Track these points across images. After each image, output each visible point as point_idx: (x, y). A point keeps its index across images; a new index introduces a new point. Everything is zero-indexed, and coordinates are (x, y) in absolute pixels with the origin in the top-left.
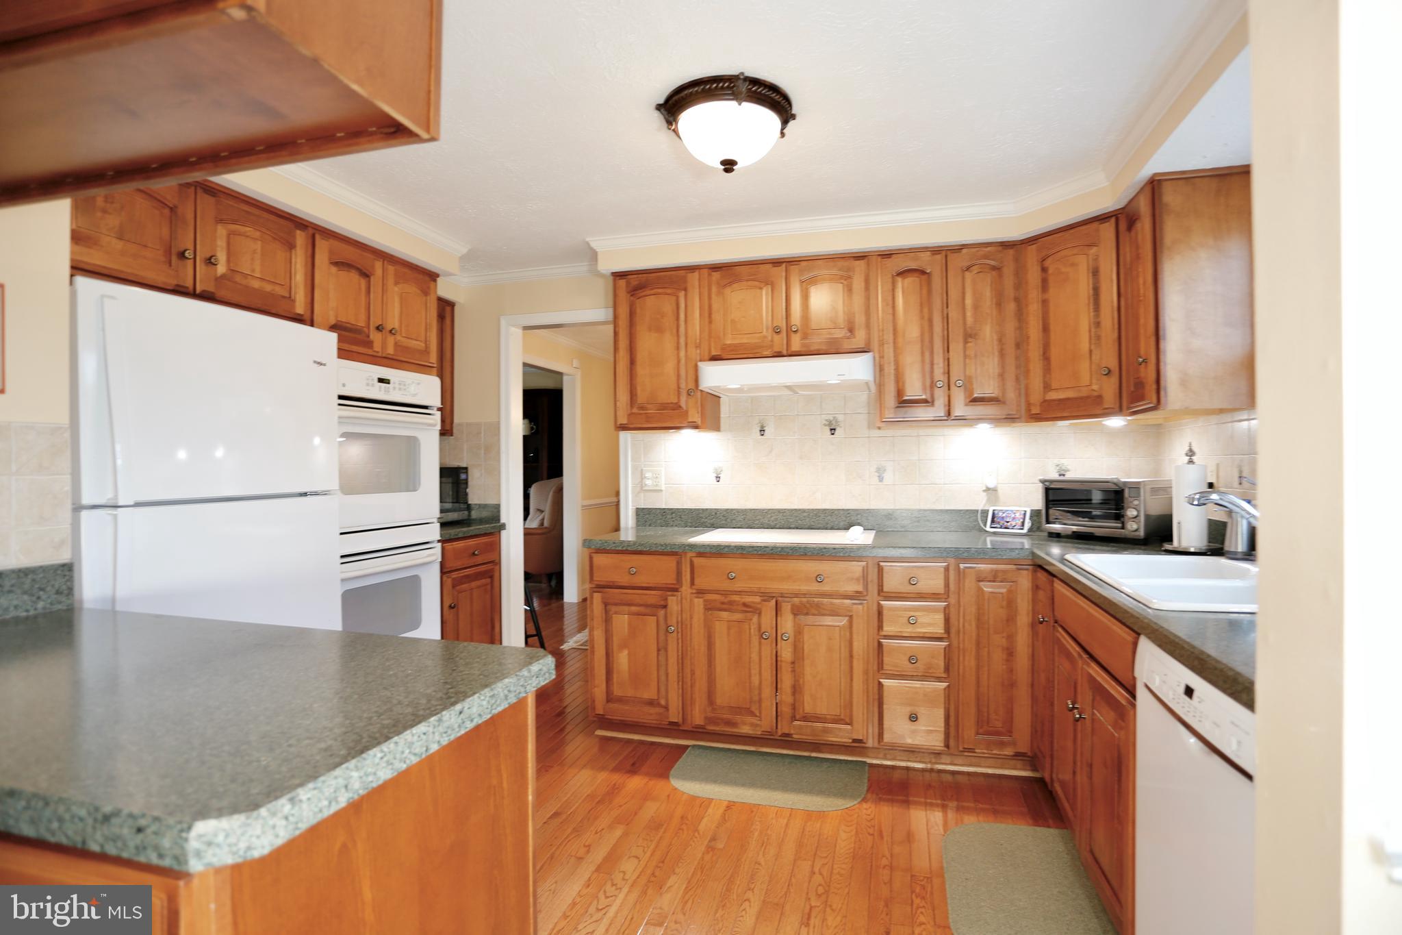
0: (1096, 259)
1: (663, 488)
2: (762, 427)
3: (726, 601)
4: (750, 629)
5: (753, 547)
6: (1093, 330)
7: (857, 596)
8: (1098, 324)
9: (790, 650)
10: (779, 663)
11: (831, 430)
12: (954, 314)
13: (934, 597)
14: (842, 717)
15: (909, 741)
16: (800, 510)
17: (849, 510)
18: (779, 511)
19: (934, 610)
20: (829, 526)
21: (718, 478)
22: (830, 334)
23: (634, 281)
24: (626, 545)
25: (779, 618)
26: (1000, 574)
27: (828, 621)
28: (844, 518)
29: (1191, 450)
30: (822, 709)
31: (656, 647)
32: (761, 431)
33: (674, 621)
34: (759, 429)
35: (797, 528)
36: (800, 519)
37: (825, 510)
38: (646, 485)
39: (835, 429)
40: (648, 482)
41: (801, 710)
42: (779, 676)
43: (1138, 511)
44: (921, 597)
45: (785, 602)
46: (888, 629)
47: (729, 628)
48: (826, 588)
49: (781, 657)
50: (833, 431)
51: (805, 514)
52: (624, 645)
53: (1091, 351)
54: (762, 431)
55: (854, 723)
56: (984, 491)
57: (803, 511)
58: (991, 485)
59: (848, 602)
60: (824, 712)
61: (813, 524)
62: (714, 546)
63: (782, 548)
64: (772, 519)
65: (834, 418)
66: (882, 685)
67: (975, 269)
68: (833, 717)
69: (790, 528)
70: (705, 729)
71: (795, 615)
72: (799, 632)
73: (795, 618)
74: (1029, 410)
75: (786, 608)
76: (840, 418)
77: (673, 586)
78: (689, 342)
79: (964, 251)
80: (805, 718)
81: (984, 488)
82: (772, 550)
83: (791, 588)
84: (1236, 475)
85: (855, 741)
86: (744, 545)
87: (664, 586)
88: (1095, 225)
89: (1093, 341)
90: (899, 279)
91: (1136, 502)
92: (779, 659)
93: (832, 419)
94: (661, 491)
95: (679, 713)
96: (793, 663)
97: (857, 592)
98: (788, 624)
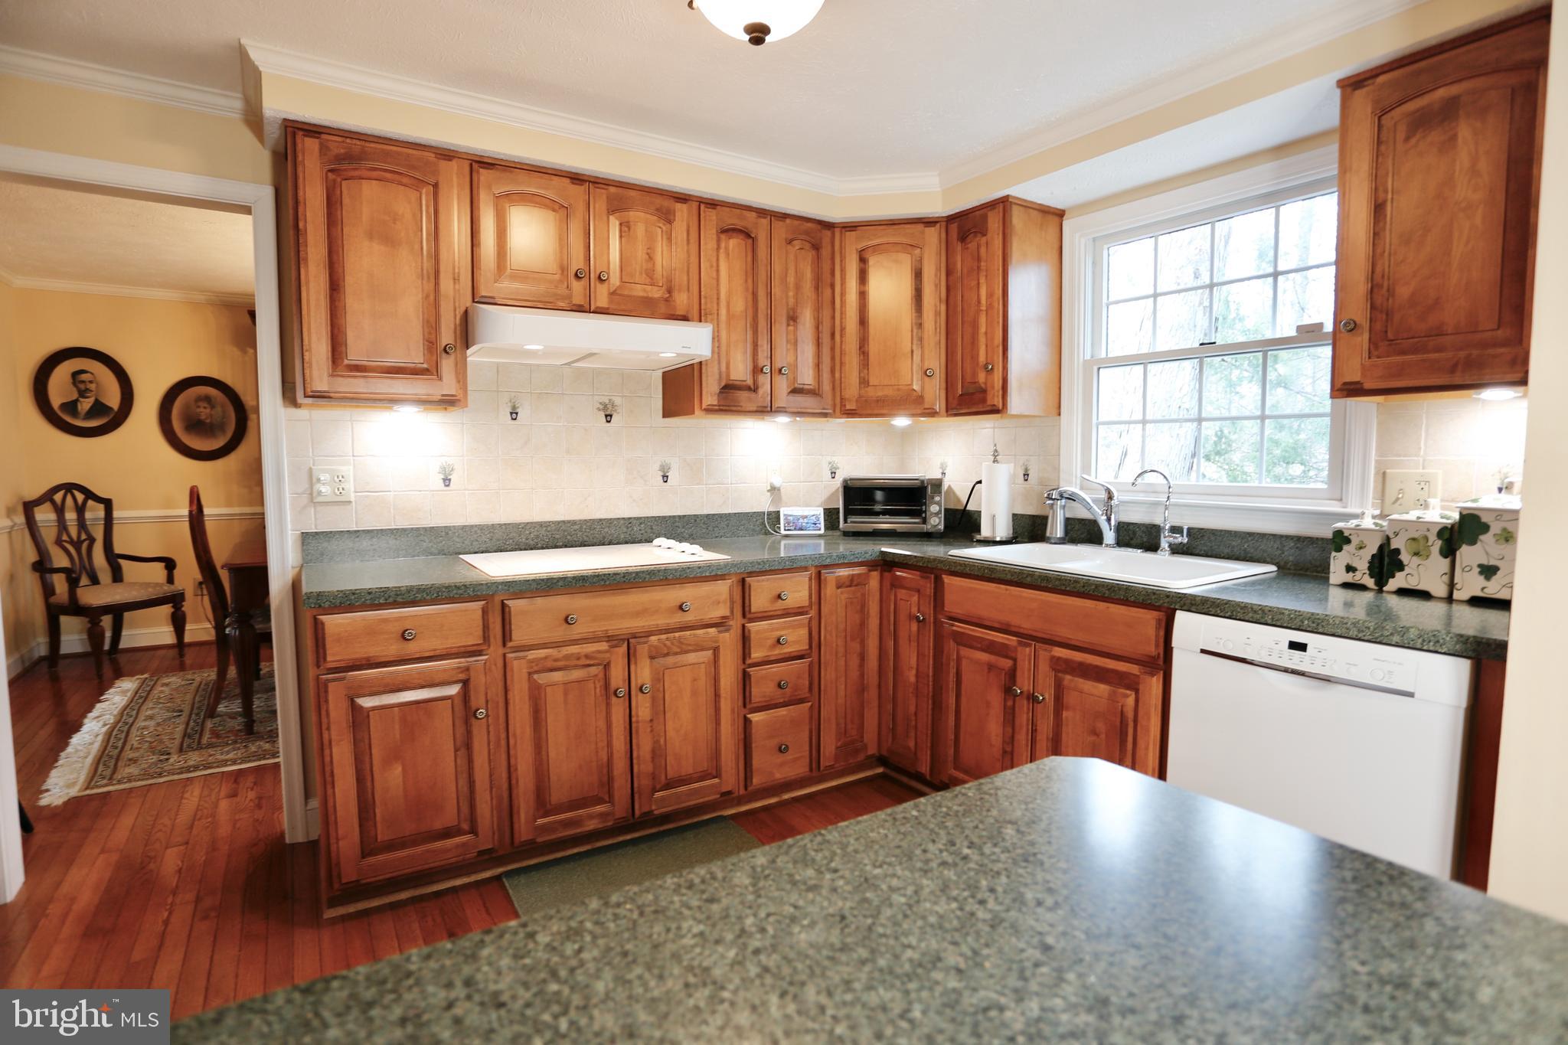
0: (921, 260)
1: (353, 499)
2: (514, 407)
3: (560, 655)
4: (595, 688)
5: (598, 576)
6: (915, 331)
7: (720, 624)
8: (920, 325)
9: (648, 705)
10: (634, 725)
11: (606, 416)
12: (777, 291)
13: (800, 612)
14: (710, 771)
15: (778, 776)
16: (569, 522)
17: (630, 518)
18: (541, 524)
19: (800, 626)
20: (607, 541)
21: (447, 481)
22: (645, 290)
23: (337, 147)
24: (392, 594)
25: (633, 667)
26: (855, 578)
27: (692, 657)
28: (625, 530)
29: (996, 451)
30: (687, 768)
31: (452, 746)
32: (511, 413)
33: (482, 701)
34: (509, 410)
35: (566, 546)
36: (569, 534)
37: (601, 520)
38: (320, 493)
39: (611, 416)
40: (323, 489)
41: (663, 777)
42: (634, 741)
43: (940, 506)
44: (787, 613)
45: (639, 643)
46: (756, 654)
47: (566, 694)
48: (689, 618)
49: (637, 716)
50: (609, 417)
51: (576, 527)
52: (394, 755)
53: (912, 352)
54: (514, 415)
55: (724, 775)
56: (768, 491)
57: (574, 523)
58: (777, 484)
59: (712, 630)
60: (691, 771)
61: (585, 538)
62: (543, 580)
63: (637, 573)
64: (532, 535)
65: (610, 400)
66: (751, 721)
67: (797, 244)
68: (699, 775)
69: (556, 547)
70: (535, 843)
71: (652, 658)
72: (658, 679)
73: (651, 663)
74: (843, 405)
75: (643, 650)
76: (618, 401)
77: (475, 648)
78: (442, 268)
79: (788, 221)
80: (668, 786)
81: (769, 488)
82: (624, 577)
83: (647, 624)
84: (1022, 473)
85: (723, 794)
86: (585, 573)
87: (463, 649)
88: (920, 227)
89: (915, 342)
90: (723, 236)
91: (937, 499)
92: (634, 719)
93: (607, 402)
94: (350, 502)
95: (494, 834)
96: (651, 721)
97: (723, 617)
98: (644, 673)
